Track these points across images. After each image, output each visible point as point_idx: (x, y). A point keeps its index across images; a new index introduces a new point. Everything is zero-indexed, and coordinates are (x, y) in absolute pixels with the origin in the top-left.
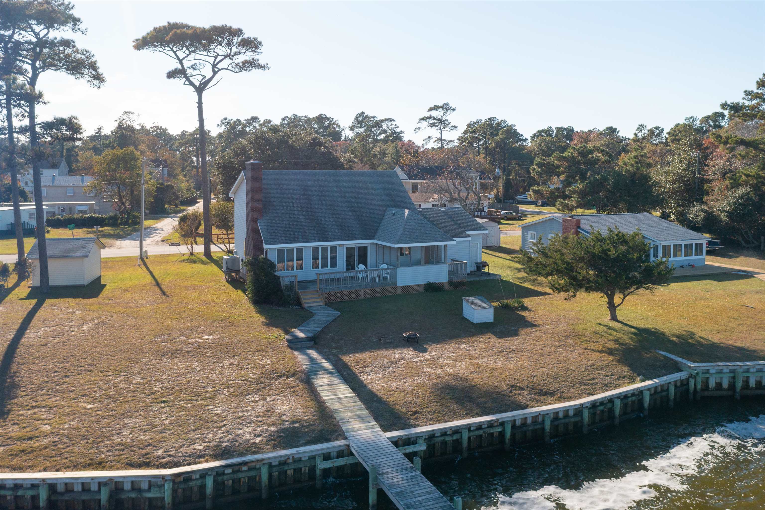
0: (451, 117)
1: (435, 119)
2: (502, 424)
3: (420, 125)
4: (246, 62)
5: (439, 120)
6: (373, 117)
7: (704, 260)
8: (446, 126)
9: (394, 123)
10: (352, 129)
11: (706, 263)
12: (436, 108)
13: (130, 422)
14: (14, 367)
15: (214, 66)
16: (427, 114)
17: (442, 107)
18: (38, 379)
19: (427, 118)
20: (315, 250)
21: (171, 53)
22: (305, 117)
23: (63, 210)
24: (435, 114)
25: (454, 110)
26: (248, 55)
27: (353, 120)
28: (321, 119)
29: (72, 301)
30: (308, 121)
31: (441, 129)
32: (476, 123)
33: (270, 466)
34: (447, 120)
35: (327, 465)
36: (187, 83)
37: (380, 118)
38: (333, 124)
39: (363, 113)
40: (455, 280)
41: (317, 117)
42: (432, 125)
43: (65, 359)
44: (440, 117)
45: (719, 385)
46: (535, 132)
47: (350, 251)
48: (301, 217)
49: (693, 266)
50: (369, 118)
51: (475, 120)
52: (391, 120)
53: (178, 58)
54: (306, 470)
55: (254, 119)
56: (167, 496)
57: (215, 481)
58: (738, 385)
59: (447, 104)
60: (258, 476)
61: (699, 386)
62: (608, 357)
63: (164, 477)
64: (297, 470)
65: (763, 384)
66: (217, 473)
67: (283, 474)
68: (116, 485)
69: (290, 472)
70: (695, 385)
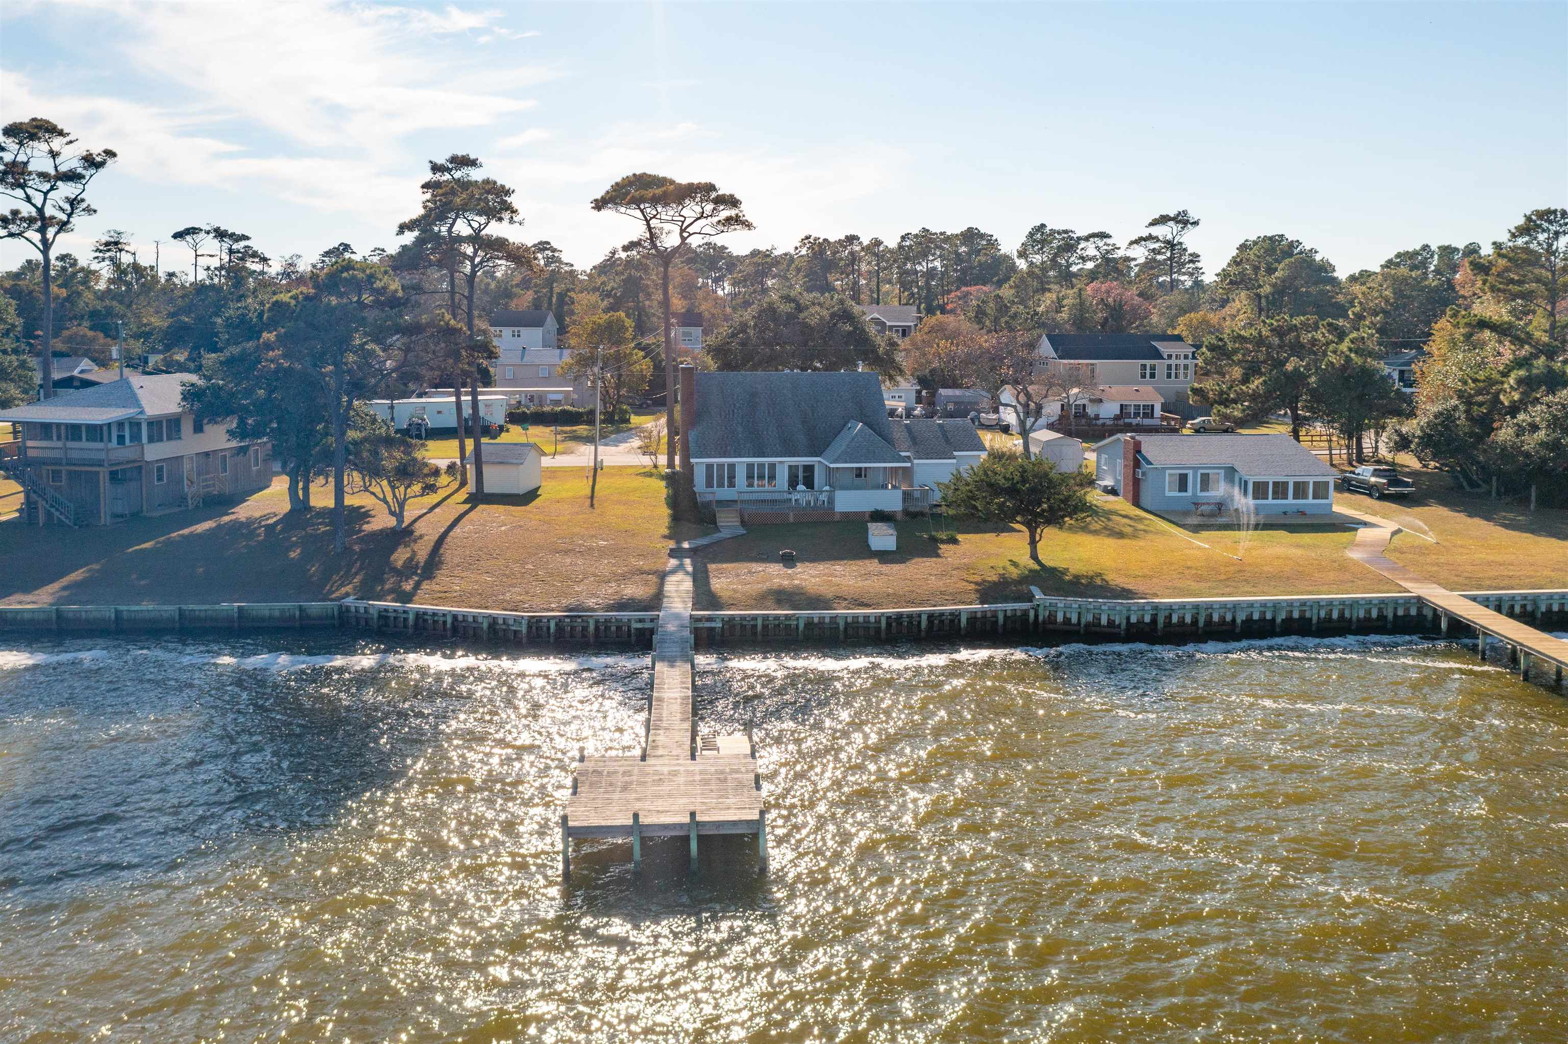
0: (1190, 239)
1: (1157, 239)
2: (798, 619)
4: (728, 220)
5: (1168, 242)
6: (1066, 232)
7: (1331, 505)
8: (1181, 255)
9: (1108, 241)
10: (1022, 254)
11: (1335, 510)
12: (1163, 220)
13: (514, 590)
14: (442, 551)
15: (682, 231)
16: (1145, 234)
17: (1176, 219)
18: (456, 560)
19: (1145, 239)
20: (750, 468)
21: (638, 213)
22: (941, 234)
23: (531, 399)
24: (1161, 231)
25: (1196, 223)
26: (727, 213)
27: (1023, 239)
28: (971, 235)
29: (501, 508)
30: (948, 239)
31: (1171, 259)
32: (1255, 243)
33: (597, 622)
34: (1181, 244)
35: (639, 626)
37: (1081, 232)
38: (992, 243)
39: (1043, 226)
40: (912, 509)
41: (962, 234)
42: (1156, 252)
43: (480, 549)
44: (1169, 237)
45: (1067, 621)
46: (1391, 255)
47: (793, 469)
49: (1303, 514)
50: (1059, 233)
51: (1255, 238)
52: (1103, 236)
53: (646, 219)
54: (625, 629)
55: (851, 239)
56: (524, 630)
57: (557, 625)
58: (1083, 621)
59: (1185, 213)
60: (588, 626)
61: (1041, 618)
62: (973, 586)
63: (522, 617)
64: (619, 628)
65: (1117, 622)
66: (560, 620)
67: (607, 628)
68: (494, 620)
69: (613, 629)
70: (1036, 616)
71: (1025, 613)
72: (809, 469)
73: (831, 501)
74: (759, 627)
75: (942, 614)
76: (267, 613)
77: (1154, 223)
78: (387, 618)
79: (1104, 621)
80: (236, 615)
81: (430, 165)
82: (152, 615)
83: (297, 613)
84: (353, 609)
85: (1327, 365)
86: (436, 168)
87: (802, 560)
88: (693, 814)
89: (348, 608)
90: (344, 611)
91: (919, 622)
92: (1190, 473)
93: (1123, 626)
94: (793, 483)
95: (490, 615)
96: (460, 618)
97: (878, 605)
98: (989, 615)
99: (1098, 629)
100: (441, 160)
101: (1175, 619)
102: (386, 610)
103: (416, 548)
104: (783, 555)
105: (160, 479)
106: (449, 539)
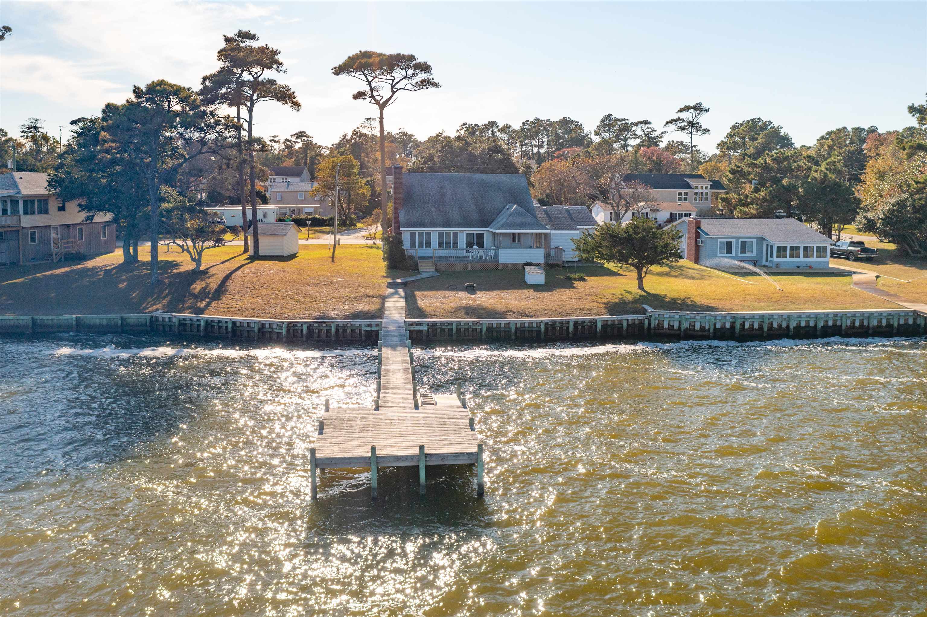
0: (704, 120)
1: (683, 121)
2: (481, 324)
3: (666, 129)
4: (423, 81)
5: (690, 122)
6: (624, 120)
7: (828, 263)
8: (697, 131)
9: (649, 126)
10: (597, 133)
11: (830, 265)
12: (686, 109)
13: (277, 306)
14: (227, 284)
15: (393, 87)
16: (675, 117)
17: (695, 108)
18: (237, 289)
19: (675, 121)
20: (441, 234)
21: (363, 77)
23: (293, 211)
24: (685, 115)
25: (707, 110)
26: (422, 76)
27: (598, 123)
28: (565, 122)
30: (552, 125)
31: (691, 133)
32: (741, 125)
33: (337, 326)
34: (699, 123)
35: (368, 329)
36: (373, 101)
37: (633, 120)
38: (579, 127)
39: (610, 115)
40: (551, 262)
41: (560, 121)
42: (682, 129)
43: (255, 283)
44: (691, 119)
45: (671, 327)
46: (823, 133)
47: (469, 235)
48: (433, 209)
49: (811, 267)
50: (620, 120)
51: (741, 122)
52: (646, 123)
53: (368, 81)
54: (358, 331)
55: (492, 124)
56: (284, 331)
57: (308, 328)
58: (683, 327)
59: (700, 104)
60: (330, 330)
61: (652, 326)
62: (602, 305)
63: (283, 323)
64: (353, 331)
65: (707, 328)
66: (310, 325)
67: (345, 331)
68: (262, 325)
69: (349, 331)
70: (649, 324)
71: (641, 322)
72: (480, 237)
73: (497, 256)
74: (454, 330)
75: (583, 322)
76: (97, 322)
77: (681, 111)
78: (185, 325)
79: (697, 327)
80: (74, 323)
81: (223, 38)
82: (12, 323)
83: (120, 322)
84: (160, 319)
85: (812, 179)
86: (227, 40)
87: (481, 290)
88: (422, 448)
89: (157, 319)
90: (154, 321)
91: (568, 328)
92: (734, 241)
93: (712, 330)
94: (470, 245)
95: (260, 322)
96: (238, 324)
97: (538, 316)
98: (616, 323)
99: (693, 333)
100: (230, 35)
101: (747, 326)
102: (184, 319)
103: (209, 281)
104: (467, 286)
105: (33, 240)
106: (233, 277)
